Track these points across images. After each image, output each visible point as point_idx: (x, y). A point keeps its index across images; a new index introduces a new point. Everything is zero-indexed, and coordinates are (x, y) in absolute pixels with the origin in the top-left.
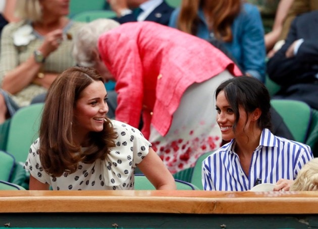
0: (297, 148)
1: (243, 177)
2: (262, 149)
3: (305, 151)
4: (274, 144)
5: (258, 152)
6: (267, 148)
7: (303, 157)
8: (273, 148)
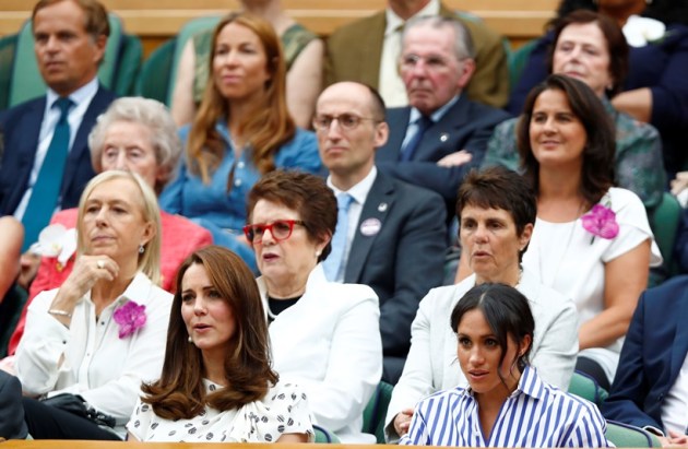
0: (575, 405)
1: (478, 438)
2: (518, 397)
3: (588, 410)
4: (540, 394)
5: (511, 400)
6: (527, 397)
7: (584, 419)
8: (536, 401)
